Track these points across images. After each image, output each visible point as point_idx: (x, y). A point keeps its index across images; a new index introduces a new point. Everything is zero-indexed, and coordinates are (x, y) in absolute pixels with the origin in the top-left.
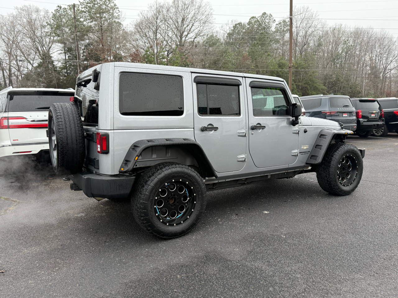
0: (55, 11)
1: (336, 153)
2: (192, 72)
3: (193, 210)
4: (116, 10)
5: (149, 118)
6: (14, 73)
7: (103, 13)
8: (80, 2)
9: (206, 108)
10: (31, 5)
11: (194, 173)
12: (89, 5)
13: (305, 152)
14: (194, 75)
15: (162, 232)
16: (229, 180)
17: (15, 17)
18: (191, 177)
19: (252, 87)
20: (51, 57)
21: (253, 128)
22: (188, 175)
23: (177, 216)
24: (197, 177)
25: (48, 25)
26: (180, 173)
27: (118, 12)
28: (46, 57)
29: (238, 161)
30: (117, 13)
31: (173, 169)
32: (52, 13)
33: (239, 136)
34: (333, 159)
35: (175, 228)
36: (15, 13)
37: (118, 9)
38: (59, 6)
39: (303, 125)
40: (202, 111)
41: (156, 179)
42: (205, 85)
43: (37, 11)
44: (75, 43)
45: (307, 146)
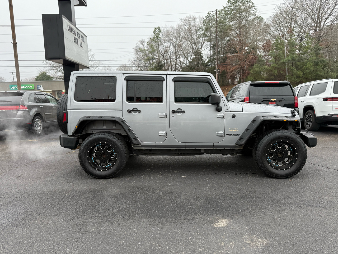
0: (206, 17)
1: (264, 138)
2: (124, 74)
3: (114, 164)
4: (253, 9)
5: (91, 103)
6: (178, 68)
7: (242, 12)
8: (223, 7)
9: (134, 97)
10: (191, 15)
11: (115, 139)
12: (231, 8)
13: (233, 134)
14: (125, 76)
15: (92, 173)
16: (155, 148)
17: (180, 26)
18: (112, 142)
19: (174, 82)
20: (201, 53)
21: (174, 112)
22: (110, 140)
23: (106, 166)
24: (117, 142)
25: (200, 29)
26: (103, 138)
27: (254, 9)
28: (198, 54)
29: (159, 135)
30: (253, 11)
31: (100, 135)
32: (204, 19)
33: (159, 117)
34: (261, 143)
35: (102, 173)
36: (180, 23)
37: (254, 7)
38: (209, 13)
39: (231, 112)
40: (130, 99)
41: (88, 140)
42: (134, 81)
43: (194, 19)
44: (215, 41)
45: (236, 129)
